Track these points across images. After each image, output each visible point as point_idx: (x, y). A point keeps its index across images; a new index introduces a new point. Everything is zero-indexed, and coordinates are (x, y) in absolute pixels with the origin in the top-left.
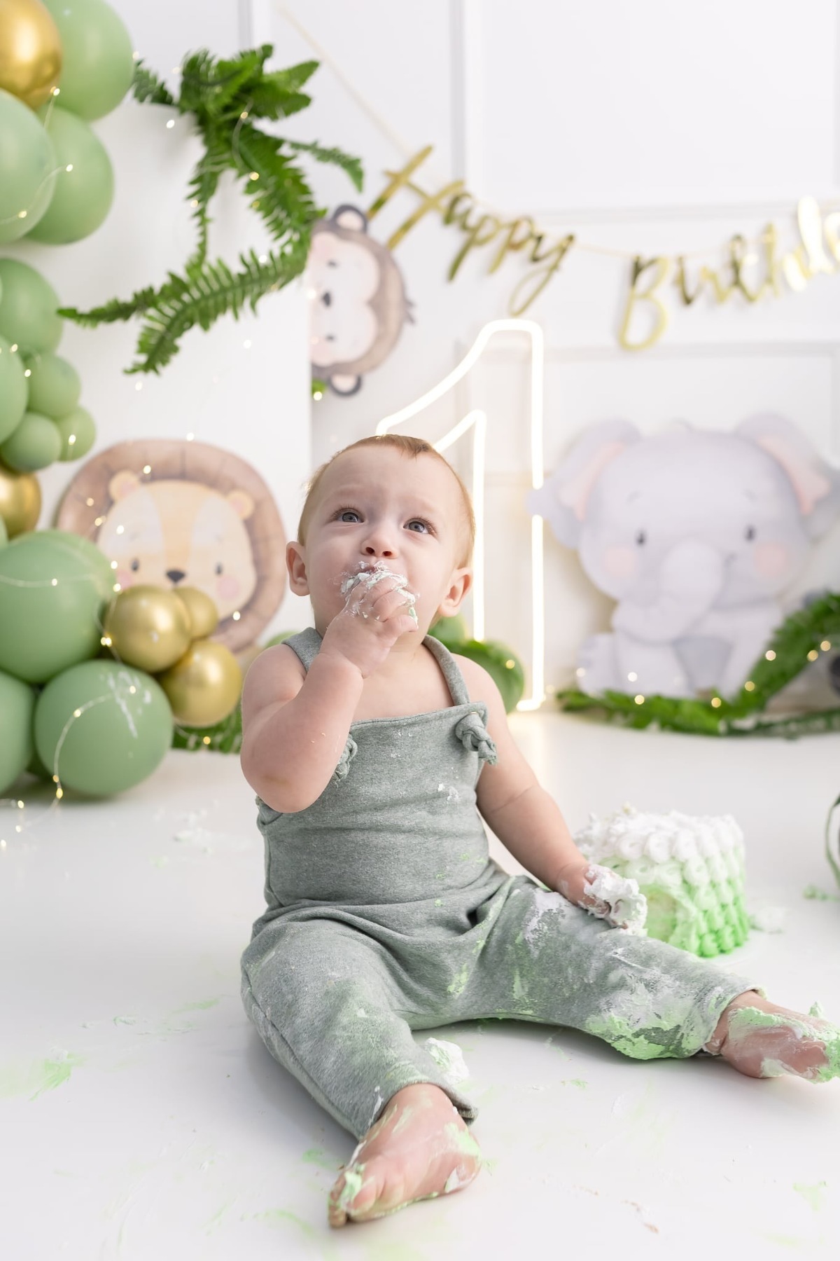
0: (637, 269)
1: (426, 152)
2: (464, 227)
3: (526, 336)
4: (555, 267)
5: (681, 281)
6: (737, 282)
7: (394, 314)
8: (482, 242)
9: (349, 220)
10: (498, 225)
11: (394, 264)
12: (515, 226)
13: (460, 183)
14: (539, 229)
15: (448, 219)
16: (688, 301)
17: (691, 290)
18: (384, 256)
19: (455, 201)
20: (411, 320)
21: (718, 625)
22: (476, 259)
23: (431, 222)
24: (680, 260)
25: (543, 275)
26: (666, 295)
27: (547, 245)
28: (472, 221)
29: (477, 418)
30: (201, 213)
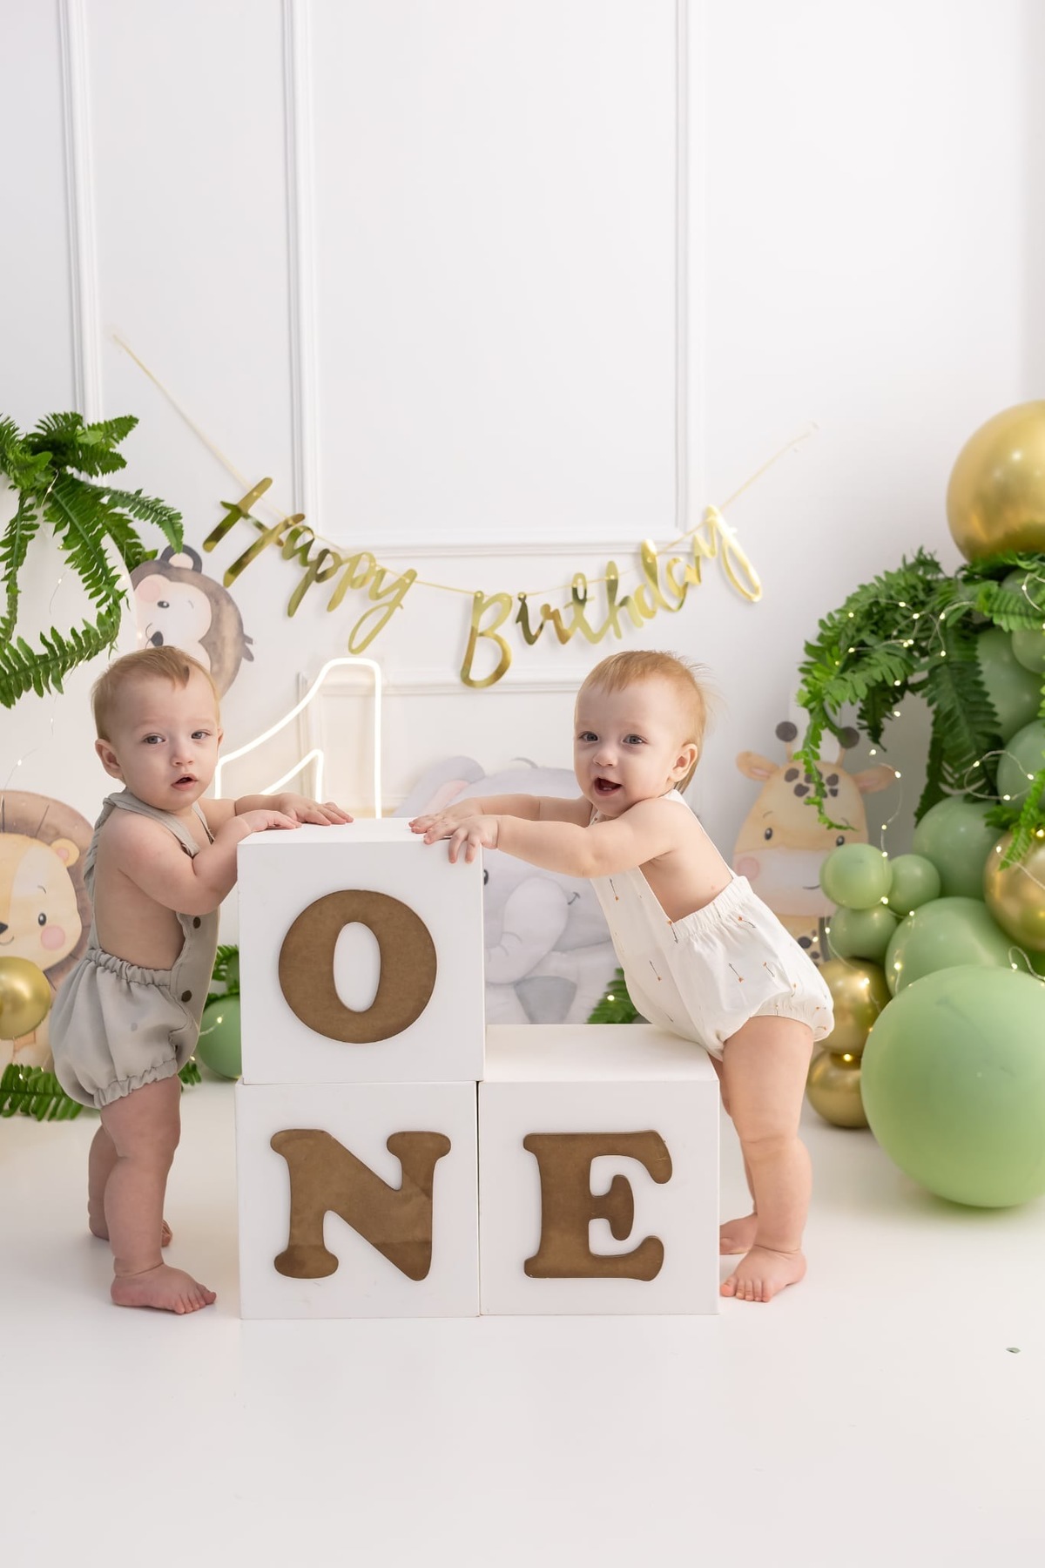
0: (478, 603)
1: (264, 484)
2: (304, 562)
3: (368, 671)
4: (396, 603)
5: (523, 617)
6: (580, 622)
7: (230, 652)
8: (321, 578)
9: (181, 560)
10: (339, 562)
11: (230, 601)
12: (355, 560)
13: (300, 517)
14: (381, 564)
15: (288, 554)
16: (530, 639)
17: (534, 630)
18: (218, 597)
19: (295, 535)
20: (250, 658)
21: (560, 965)
22: (316, 591)
23: (271, 554)
24: (523, 600)
25: (385, 609)
26: (510, 632)
27: (389, 579)
28: (312, 555)
29: (317, 754)
30: (10, 578)
